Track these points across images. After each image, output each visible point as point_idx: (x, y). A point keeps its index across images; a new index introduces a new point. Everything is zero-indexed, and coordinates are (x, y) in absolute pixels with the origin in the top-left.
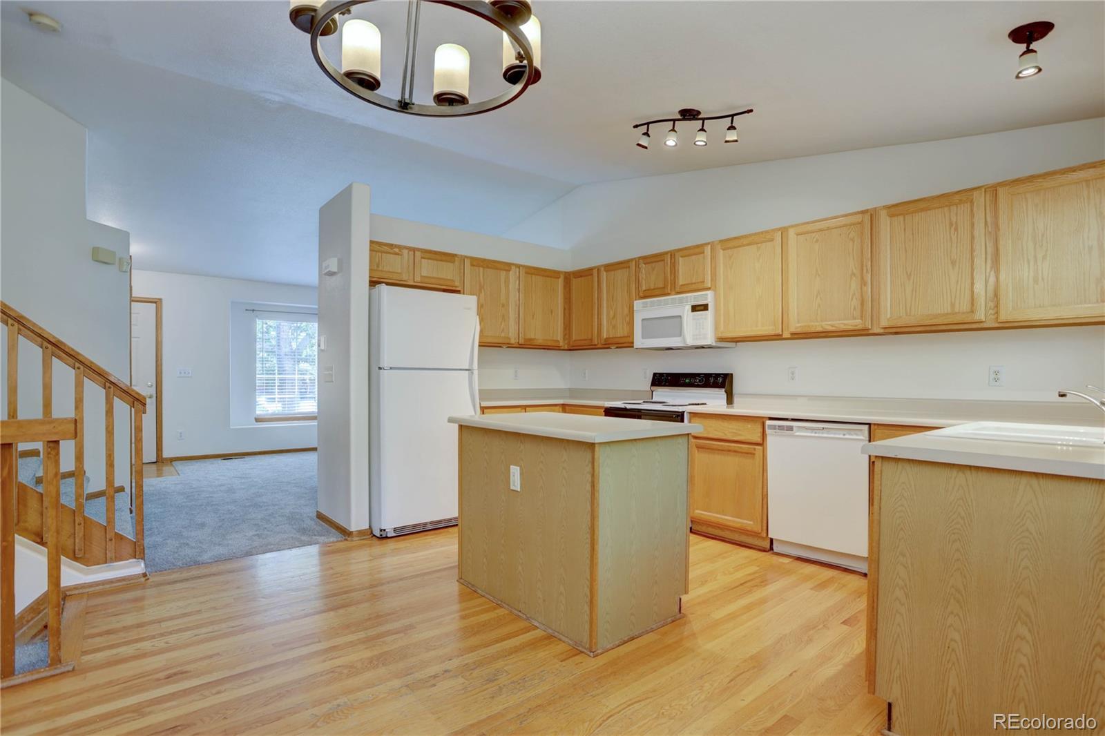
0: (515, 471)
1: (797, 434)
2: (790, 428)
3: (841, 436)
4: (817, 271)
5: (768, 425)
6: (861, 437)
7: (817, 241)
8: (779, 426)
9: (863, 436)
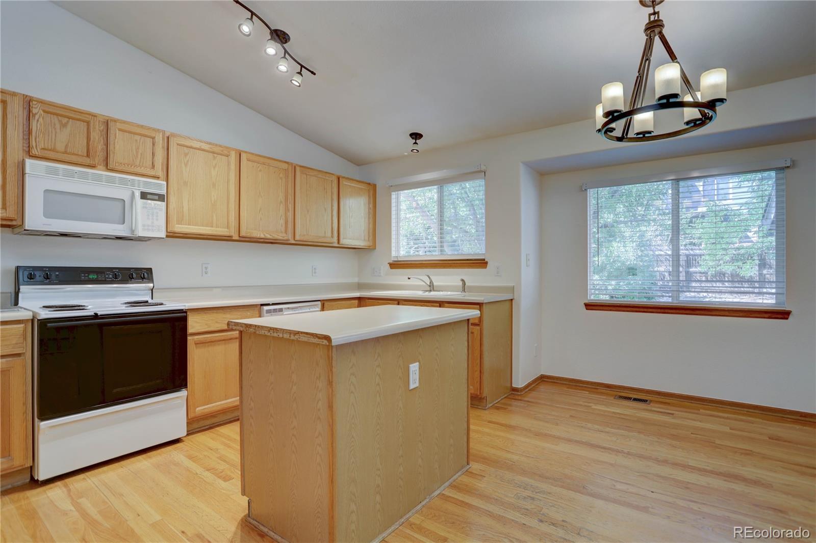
0: (414, 367)
1: (285, 313)
2: (281, 310)
3: (309, 310)
4: (260, 193)
5: (267, 310)
6: (318, 309)
7: (260, 171)
8: (274, 310)
9: (318, 308)
